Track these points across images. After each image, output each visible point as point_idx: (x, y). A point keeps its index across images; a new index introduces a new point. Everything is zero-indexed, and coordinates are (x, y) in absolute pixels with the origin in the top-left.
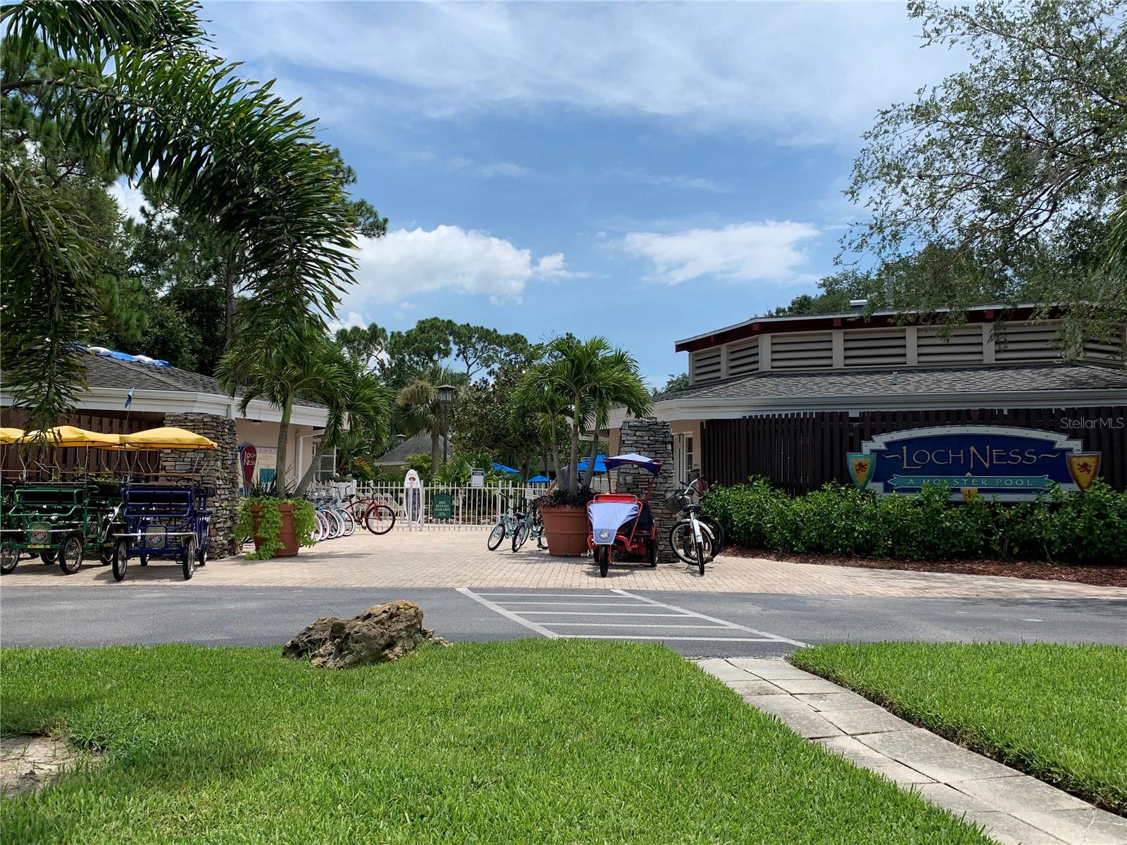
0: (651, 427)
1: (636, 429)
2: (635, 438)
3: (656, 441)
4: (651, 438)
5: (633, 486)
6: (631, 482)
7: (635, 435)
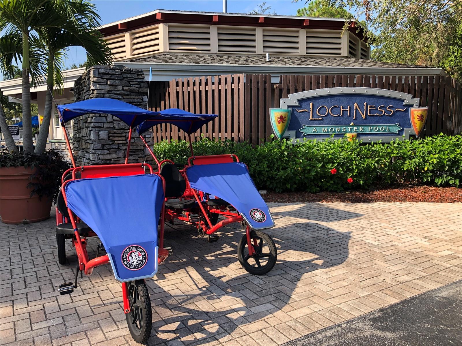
0: (125, 75)
1: (108, 77)
2: (107, 88)
3: (132, 92)
4: (126, 88)
5: (109, 142)
6: (106, 137)
7: (107, 84)
